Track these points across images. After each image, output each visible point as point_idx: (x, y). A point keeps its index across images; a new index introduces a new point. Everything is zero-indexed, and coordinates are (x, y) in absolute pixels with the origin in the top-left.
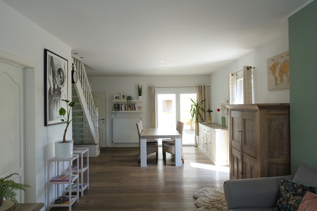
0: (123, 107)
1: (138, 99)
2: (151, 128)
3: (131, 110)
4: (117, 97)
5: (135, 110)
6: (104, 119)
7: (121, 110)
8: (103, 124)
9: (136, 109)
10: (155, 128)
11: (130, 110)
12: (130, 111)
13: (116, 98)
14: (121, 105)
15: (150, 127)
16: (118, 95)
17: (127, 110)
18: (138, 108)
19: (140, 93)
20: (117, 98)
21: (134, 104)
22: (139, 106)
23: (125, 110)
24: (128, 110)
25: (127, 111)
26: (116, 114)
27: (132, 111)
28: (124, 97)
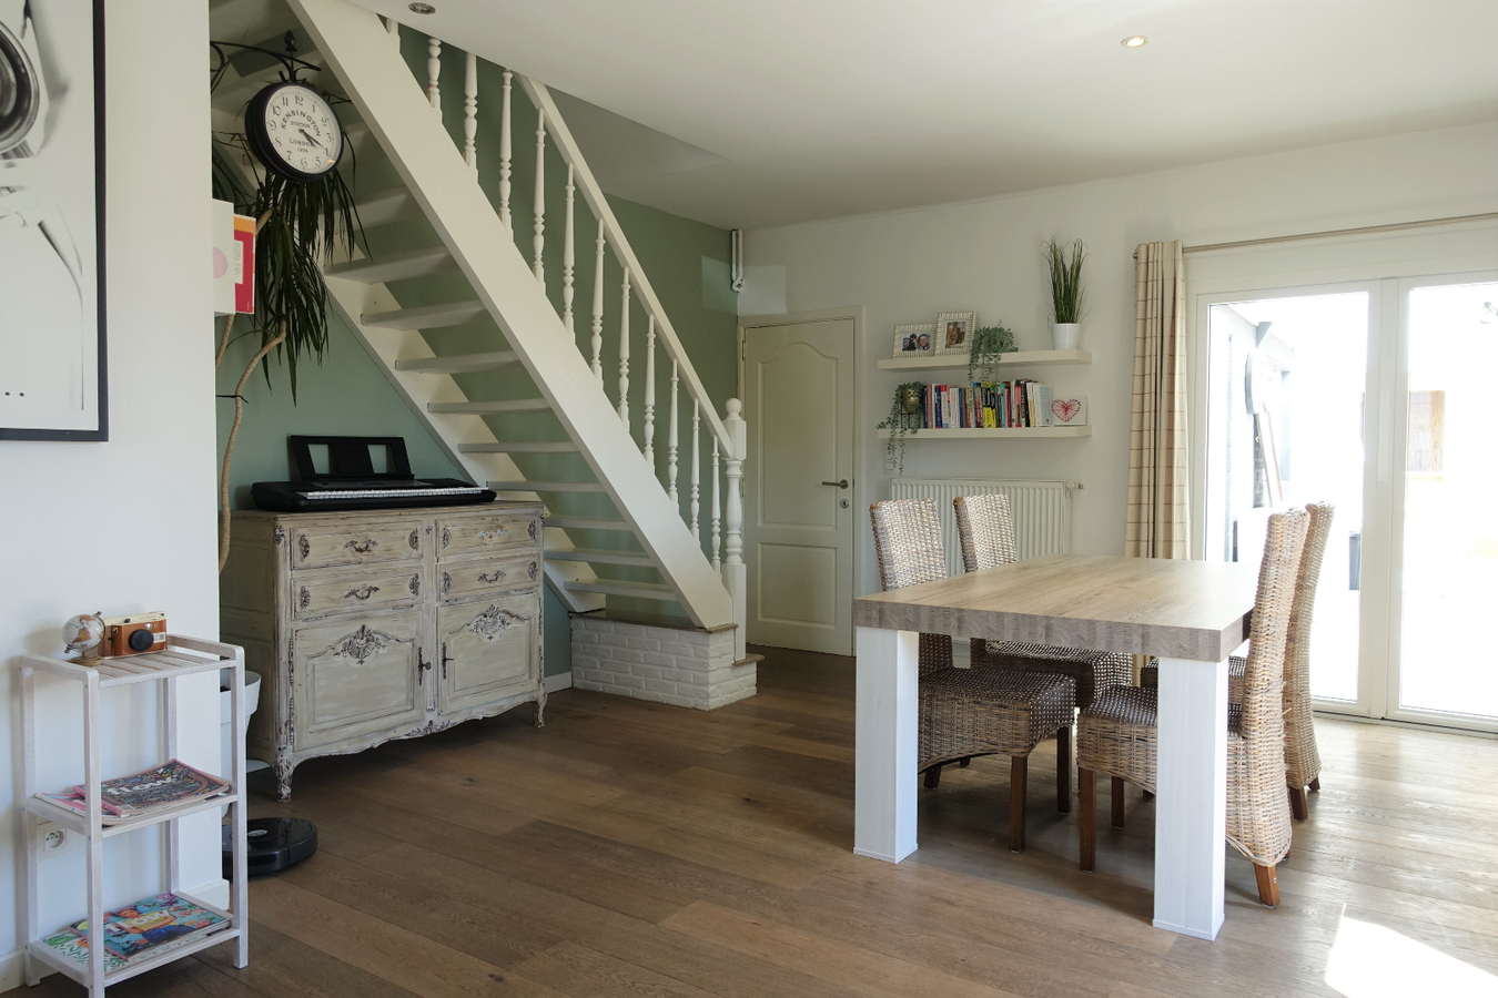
0: (951, 400)
1: (1053, 347)
2: (1137, 554)
3: (999, 425)
4: (913, 336)
5: (1028, 425)
6: (844, 485)
7: (939, 424)
8: (840, 509)
9: (1037, 414)
10: (1169, 555)
11: (994, 423)
12: (990, 431)
13: (910, 346)
14: (939, 390)
15: (1130, 547)
16: (918, 330)
17: (972, 420)
18: (1058, 407)
19: (1066, 305)
20: (914, 349)
21: (1018, 384)
22: (1063, 394)
23: (964, 423)
24: (979, 425)
25: (972, 432)
26: (898, 451)
27: (1005, 432)
28: (956, 336)
